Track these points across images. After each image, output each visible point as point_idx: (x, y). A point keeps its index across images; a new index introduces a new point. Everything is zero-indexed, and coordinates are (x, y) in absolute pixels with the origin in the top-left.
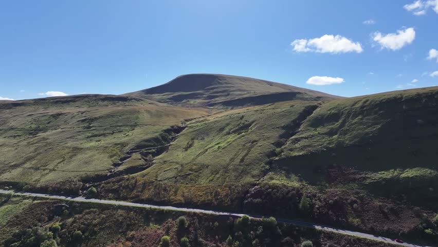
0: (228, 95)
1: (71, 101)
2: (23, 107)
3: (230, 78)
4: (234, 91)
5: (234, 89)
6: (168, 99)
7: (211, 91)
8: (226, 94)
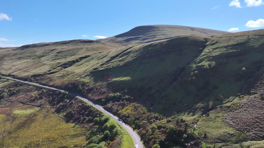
0: (155, 38)
1: (67, 43)
2: (48, 46)
3: (162, 27)
4: (159, 35)
5: (159, 34)
6: (124, 40)
7: (147, 36)
8: (154, 37)
